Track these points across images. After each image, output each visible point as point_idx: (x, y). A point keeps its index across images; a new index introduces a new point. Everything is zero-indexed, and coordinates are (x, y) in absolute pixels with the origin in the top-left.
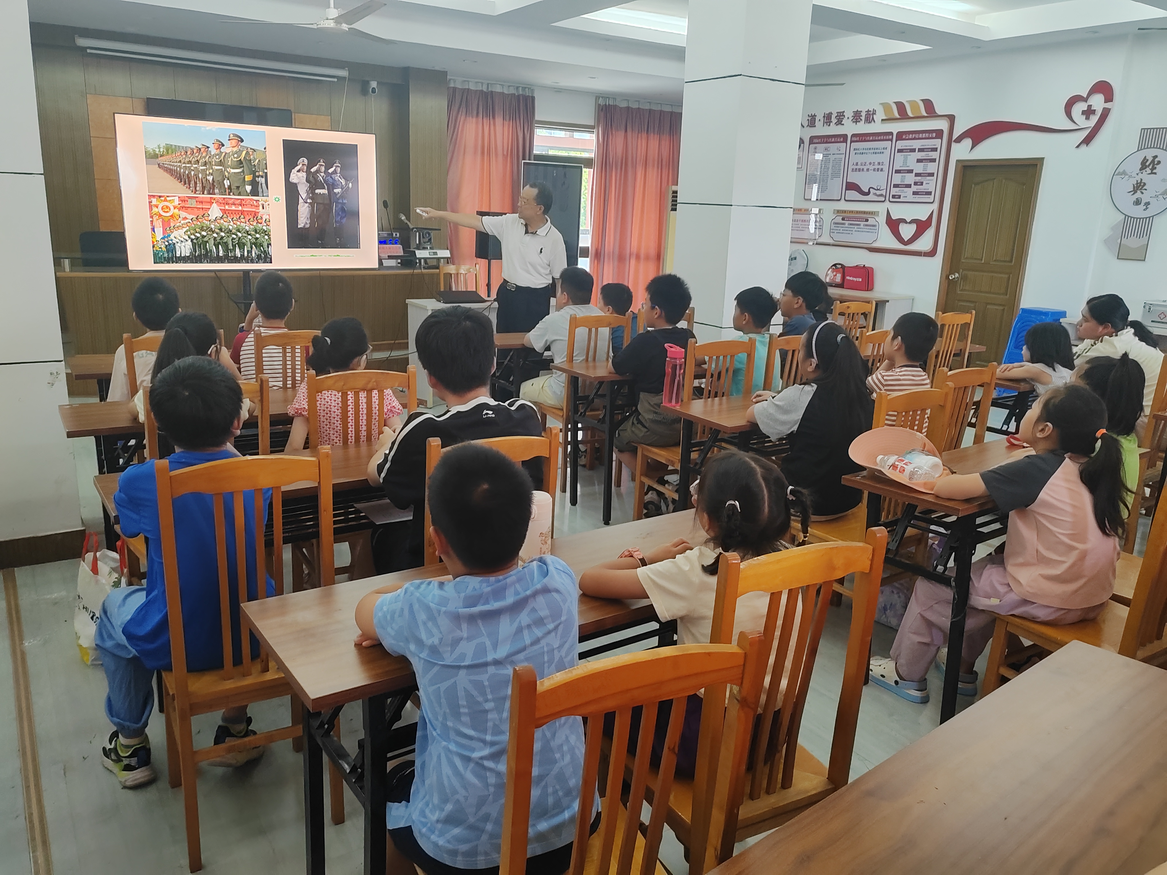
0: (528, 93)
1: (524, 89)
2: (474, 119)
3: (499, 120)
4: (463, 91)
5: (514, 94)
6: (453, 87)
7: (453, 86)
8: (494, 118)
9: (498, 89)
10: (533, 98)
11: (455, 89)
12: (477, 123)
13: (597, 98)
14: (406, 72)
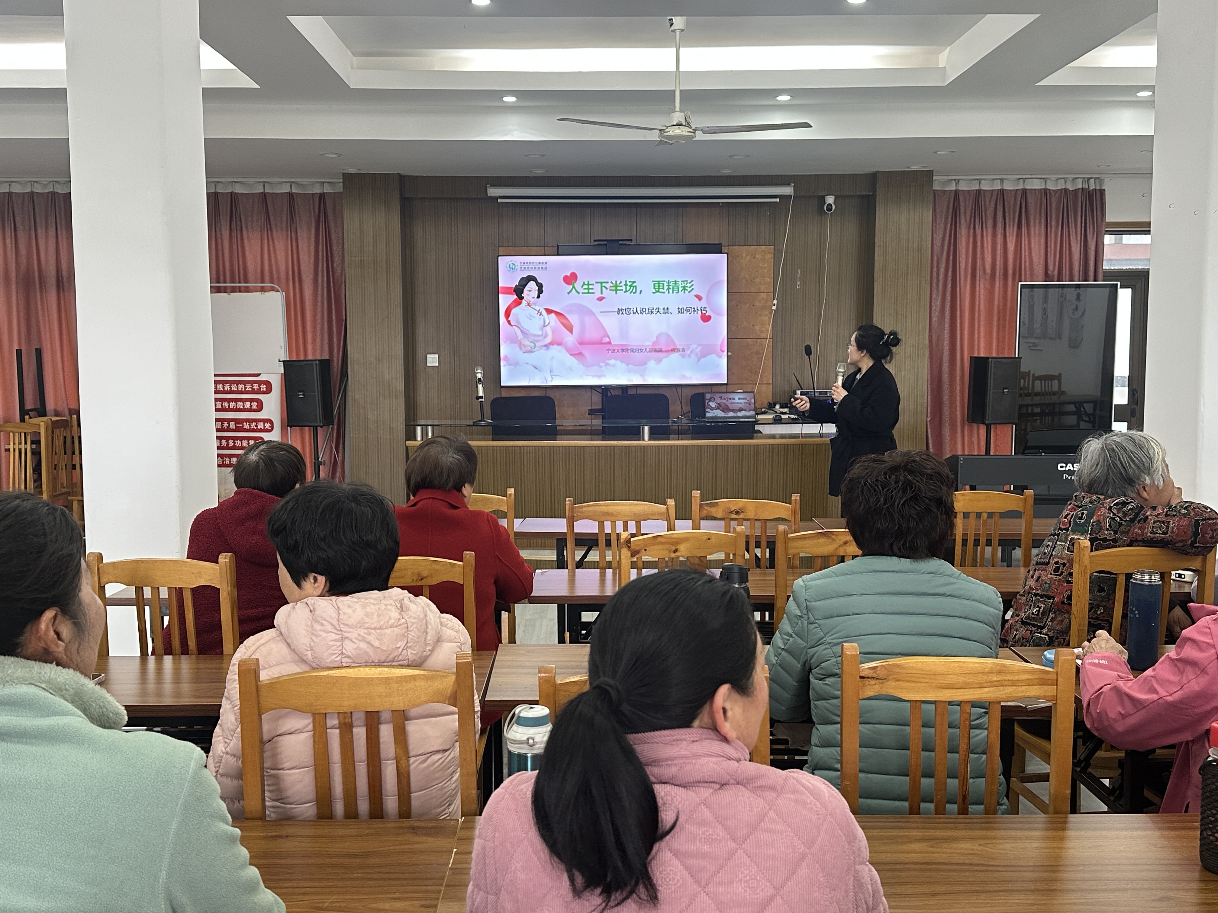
0: (1093, 186)
1: (1086, 180)
5: (1067, 189)
10: (1102, 192)
14: (874, 177)
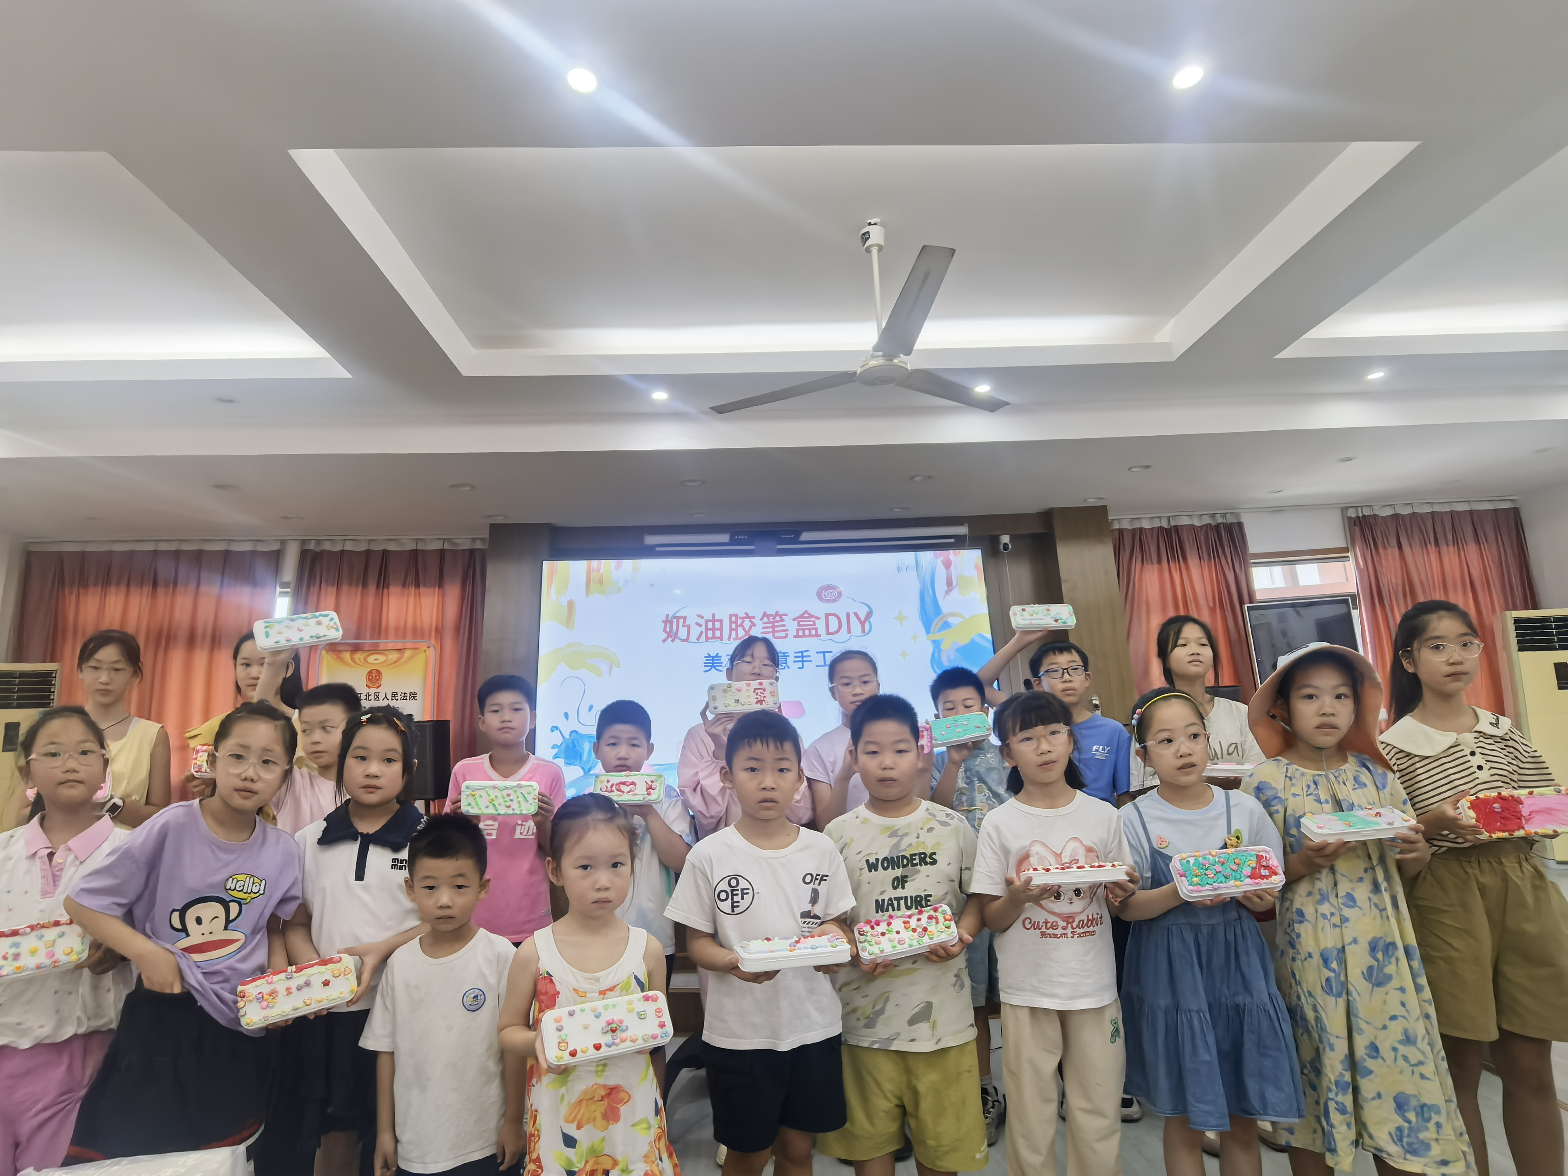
0: (1231, 519)
1: (1224, 515)
2: (1156, 566)
3: (1193, 561)
4: (1134, 531)
5: (1210, 524)
6: (1119, 530)
7: (1118, 527)
8: (1185, 558)
9: (1185, 521)
10: (1240, 525)
11: (1121, 531)
12: (1161, 571)
13: (1344, 510)
14: (1048, 516)
